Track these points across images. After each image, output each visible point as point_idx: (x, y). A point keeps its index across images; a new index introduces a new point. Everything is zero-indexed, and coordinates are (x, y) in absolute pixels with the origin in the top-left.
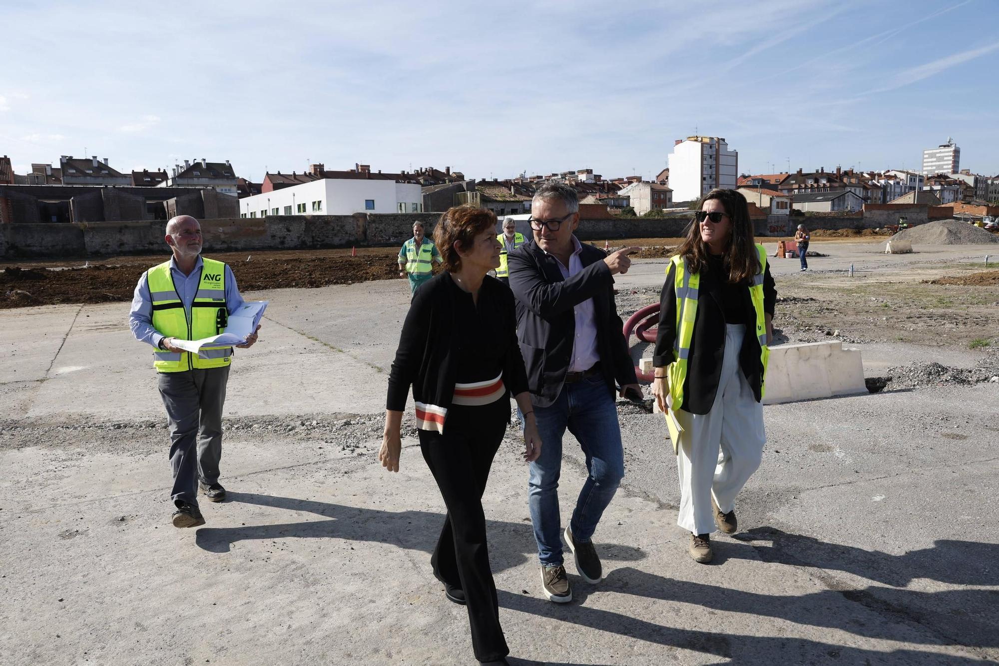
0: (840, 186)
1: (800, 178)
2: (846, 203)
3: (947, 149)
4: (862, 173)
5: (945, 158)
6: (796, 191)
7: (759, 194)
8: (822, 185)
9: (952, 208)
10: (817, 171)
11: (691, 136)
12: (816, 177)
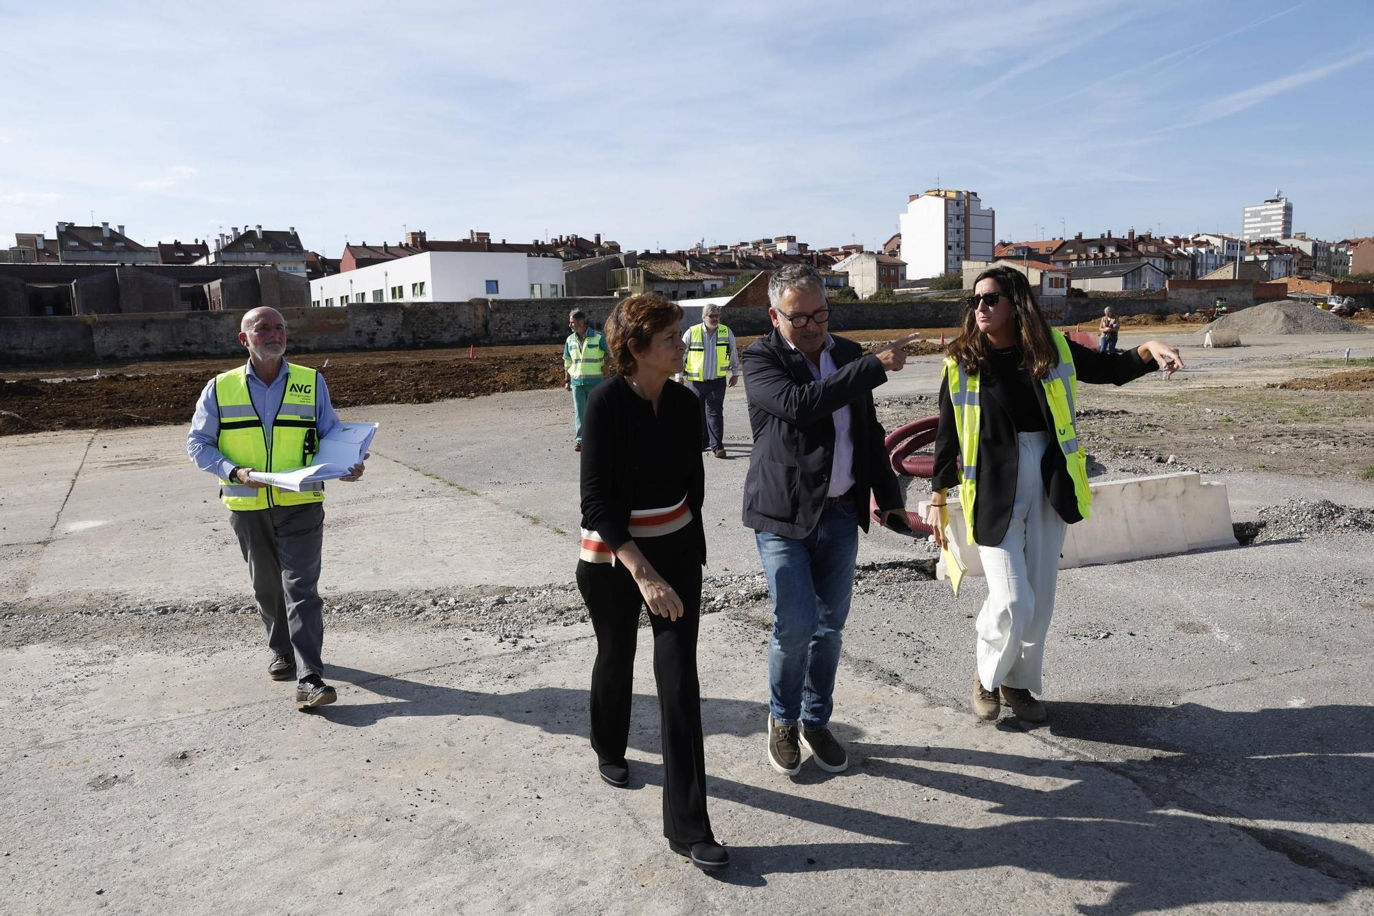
0: (1133, 256)
1: (1080, 246)
2: (1143, 280)
3: (1275, 206)
4: (1163, 238)
5: (1273, 218)
6: (1075, 263)
7: (1026, 268)
8: (1109, 255)
9: (1285, 286)
10: (1103, 236)
11: (930, 189)
12: (1102, 243)
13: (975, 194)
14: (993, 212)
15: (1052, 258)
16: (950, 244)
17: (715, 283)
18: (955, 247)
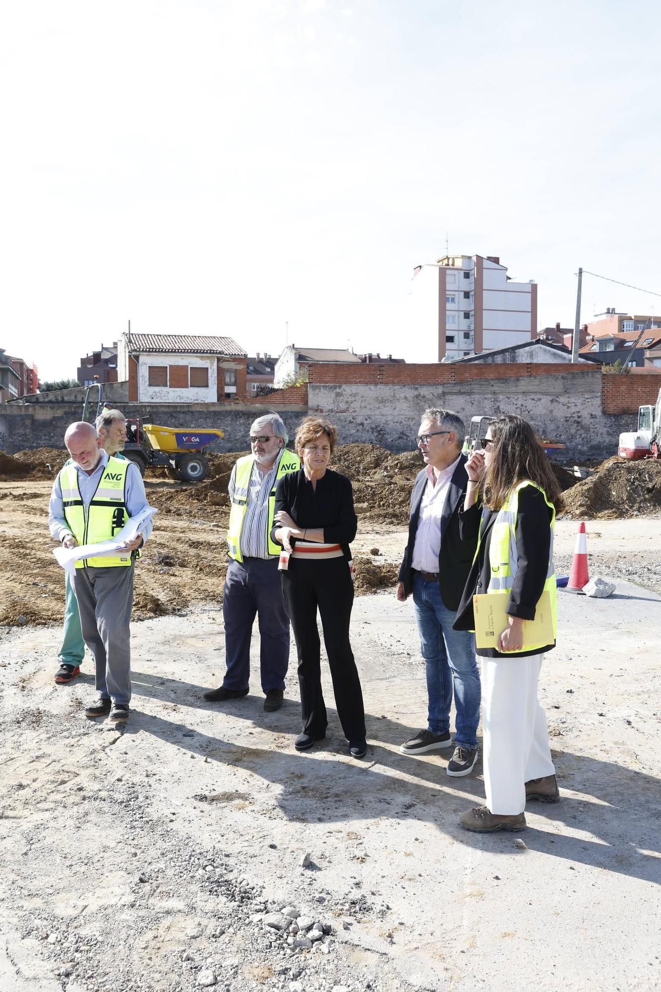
13: (496, 260)
14: (534, 287)
15: (648, 354)
16: (449, 334)
18: (459, 337)
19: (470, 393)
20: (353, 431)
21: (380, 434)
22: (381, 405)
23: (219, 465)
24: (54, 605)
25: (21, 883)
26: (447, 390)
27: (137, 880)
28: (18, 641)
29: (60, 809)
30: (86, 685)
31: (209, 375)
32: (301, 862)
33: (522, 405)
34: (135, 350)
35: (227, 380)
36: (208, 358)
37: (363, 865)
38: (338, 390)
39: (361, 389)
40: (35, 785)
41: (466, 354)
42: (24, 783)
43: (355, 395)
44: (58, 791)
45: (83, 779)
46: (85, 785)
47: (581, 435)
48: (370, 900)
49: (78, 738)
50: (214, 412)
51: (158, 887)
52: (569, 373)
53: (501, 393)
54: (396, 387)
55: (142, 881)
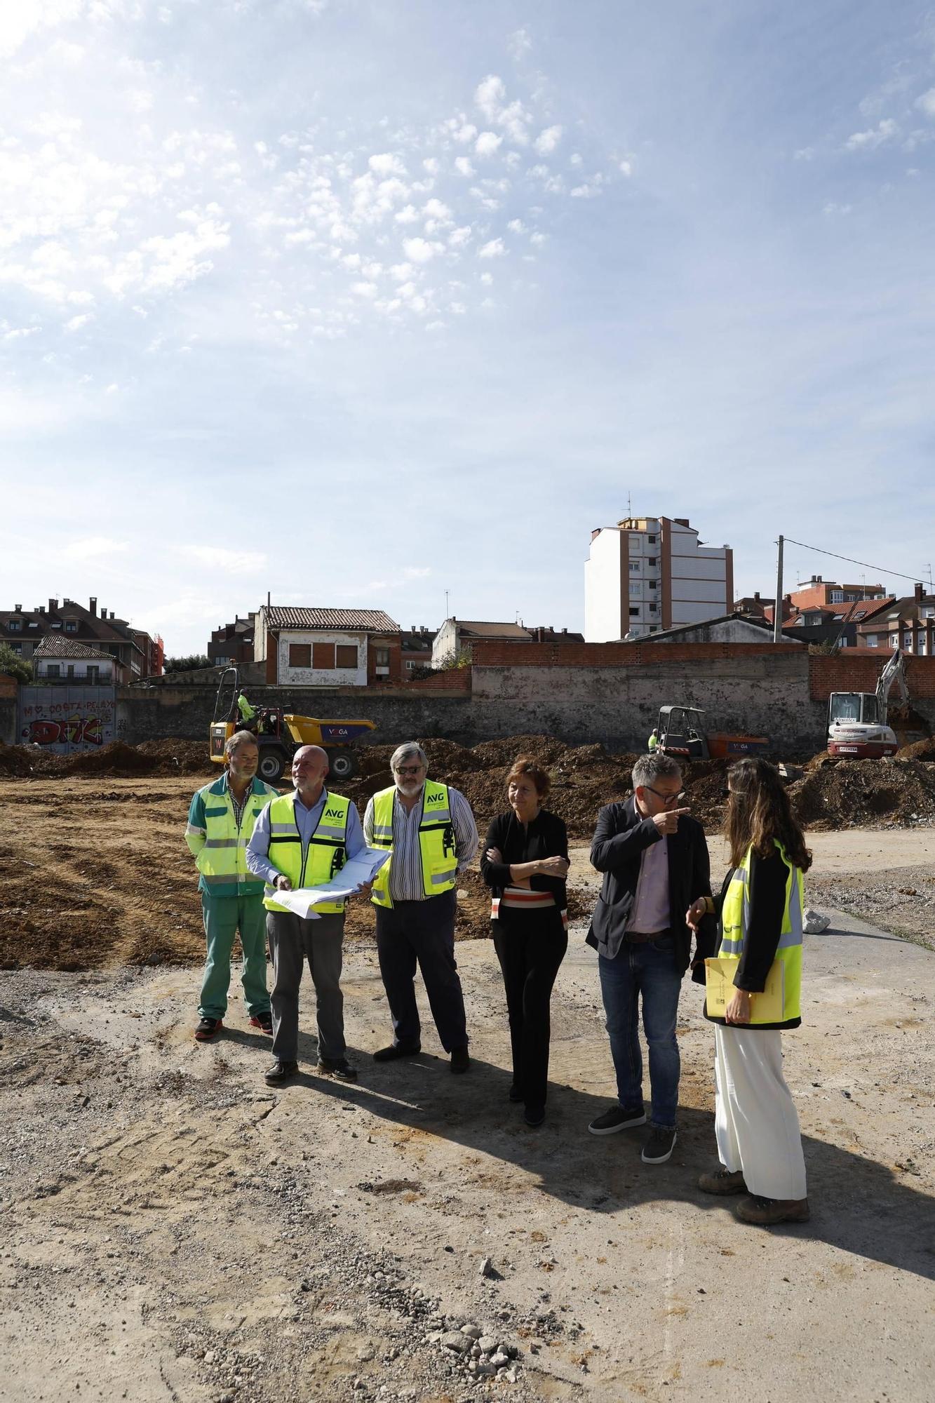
13: (685, 523)
14: (729, 553)
15: (860, 629)
16: (632, 605)
17: (95, 663)
18: (644, 609)
19: (658, 677)
20: (524, 720)
21: (554, 724)
22: (555, 691)
23: (369, 759)
24: (191, 940)
25: (171, 1288)
26: (631, 674)
27: (299, 1287)
28: (152, 985)
29: (210, 1198)
30: (231, 1043)
31: (359, 654)
32: (482, 1269)
33: (718, 691)
34: (275, 626)
35: (379, 660)
36: (357, 635)
37: (551, 1273)
38: (506, 673)
39: (533, 672)
40: (181, 1168)
41: (653, 629)
42: (170, 1165)
43: (525, 679)
44: (207, 1176)
45: (234, 1162)
46: (236, 1169)
47: (786, 725)
48: (560, 1317)
49: (225, 1110)
50: (364, 697)
51: (322, 1297)
52: (771, 654)
53: (694, 676)
54: (573, 670)
55: (304, 1289)
